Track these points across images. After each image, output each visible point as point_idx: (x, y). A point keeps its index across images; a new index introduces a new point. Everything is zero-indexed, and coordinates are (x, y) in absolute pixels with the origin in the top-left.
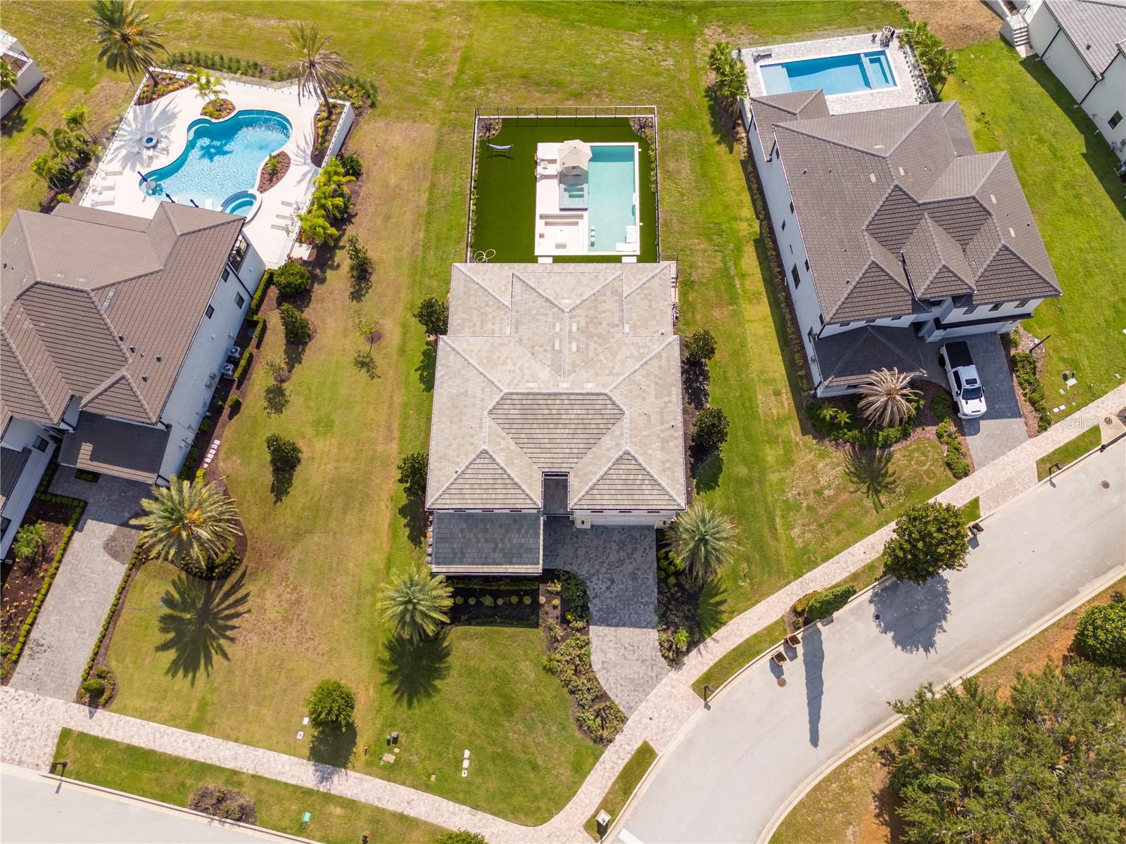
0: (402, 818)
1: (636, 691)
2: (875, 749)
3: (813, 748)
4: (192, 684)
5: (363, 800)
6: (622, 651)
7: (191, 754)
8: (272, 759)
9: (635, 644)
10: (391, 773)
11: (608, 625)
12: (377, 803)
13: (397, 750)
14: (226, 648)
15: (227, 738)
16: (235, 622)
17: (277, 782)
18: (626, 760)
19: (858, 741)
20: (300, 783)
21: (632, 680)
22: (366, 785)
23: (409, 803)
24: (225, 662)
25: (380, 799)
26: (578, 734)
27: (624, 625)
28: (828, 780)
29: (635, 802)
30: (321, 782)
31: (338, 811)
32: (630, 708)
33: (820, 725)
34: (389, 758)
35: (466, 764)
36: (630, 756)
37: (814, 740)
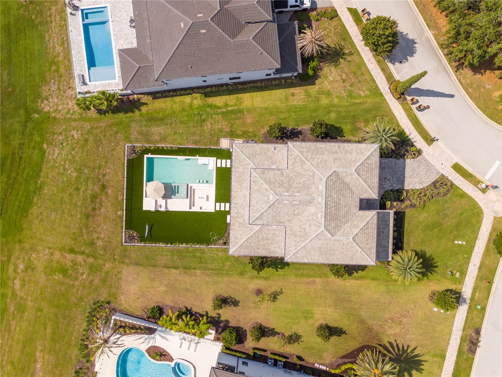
0: (480, 268)
1: (431, 170)
2: (456, 72)
3: (455, 97)
4: (427, 361)
5: (473, 285)
6: (415, 175)
7: (454, 358)
8: (457, 324)
9: (412, 169)
10: (463, 274)
11: (404, 181)
12: (474, 279)
13: (455, 272)
14: (412, 349)
15: (448, 343)
16: (401, 346)
17: (466, 320)
18: (459, 175)
19: (452, 78)
20: (466, 311)
21: (427, 171)
22: (468, 284)
23: (475, 266)
24: (418, 348)
25: (473, 278)
26: (449, 195)
27: (404, 174)
28: (468, 93)
29: (475, 172)
31: (477, 294)
32: (438, 173)
33: (446, 93)
34: (458, 274)
35: (460, 242)
36: (457, 174)
37: (452, 96)
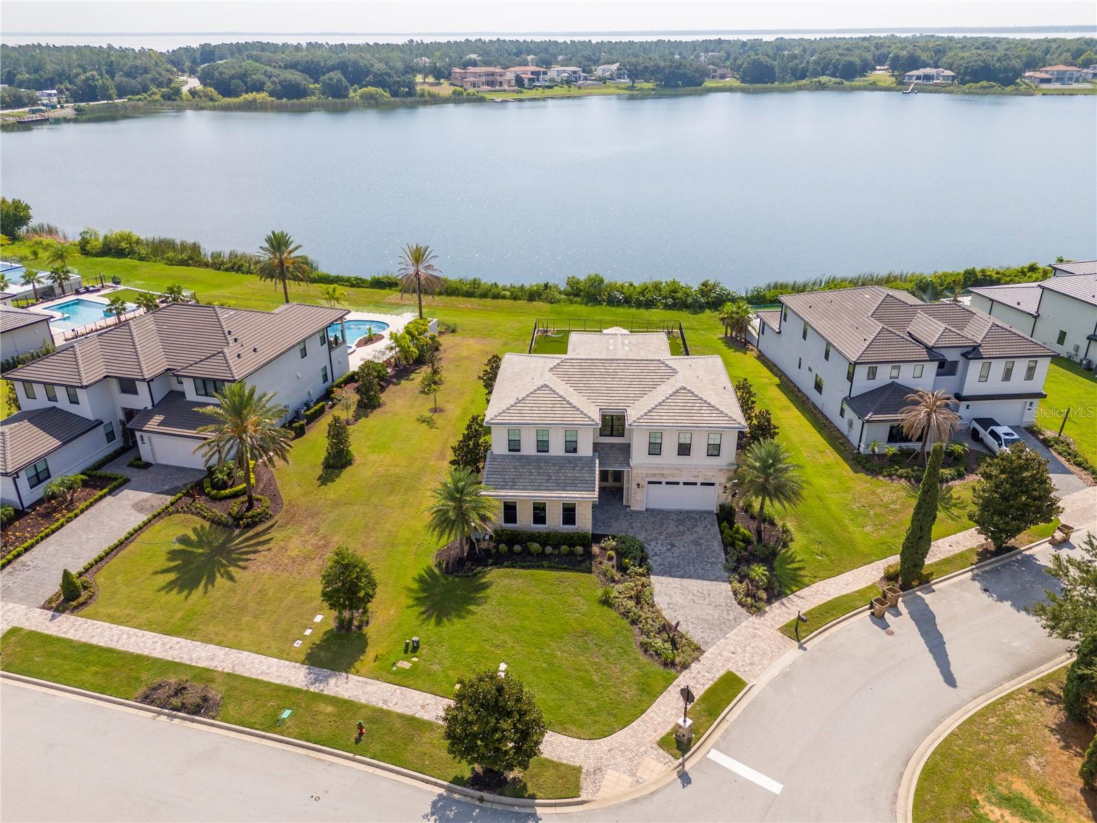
1: (711, 629)
2: (1033, 690)
3: (953, 689)
4: (186, 598)
5: (363, 701)
6: (691, 596)
9: (705, 592)
10: (404, 679)
11: (671, 576)
13: (415, 659)
14: (234, 574)
15: (209, 641)
16: (251, 556)
17: (256, 681)
18: (707, 687)
19: (1007, 685)
21: (705, 620)
22: (369, 688)
23: (423, 707)
24: (229, 583)
26: (643, 659)
29: (724, 726)
30: (313, 683)
31: (330, 709)
32: (707, 643)
33: (951, 669)
34: (404, 665)
36: (711, 683)
37: (950, 681)
